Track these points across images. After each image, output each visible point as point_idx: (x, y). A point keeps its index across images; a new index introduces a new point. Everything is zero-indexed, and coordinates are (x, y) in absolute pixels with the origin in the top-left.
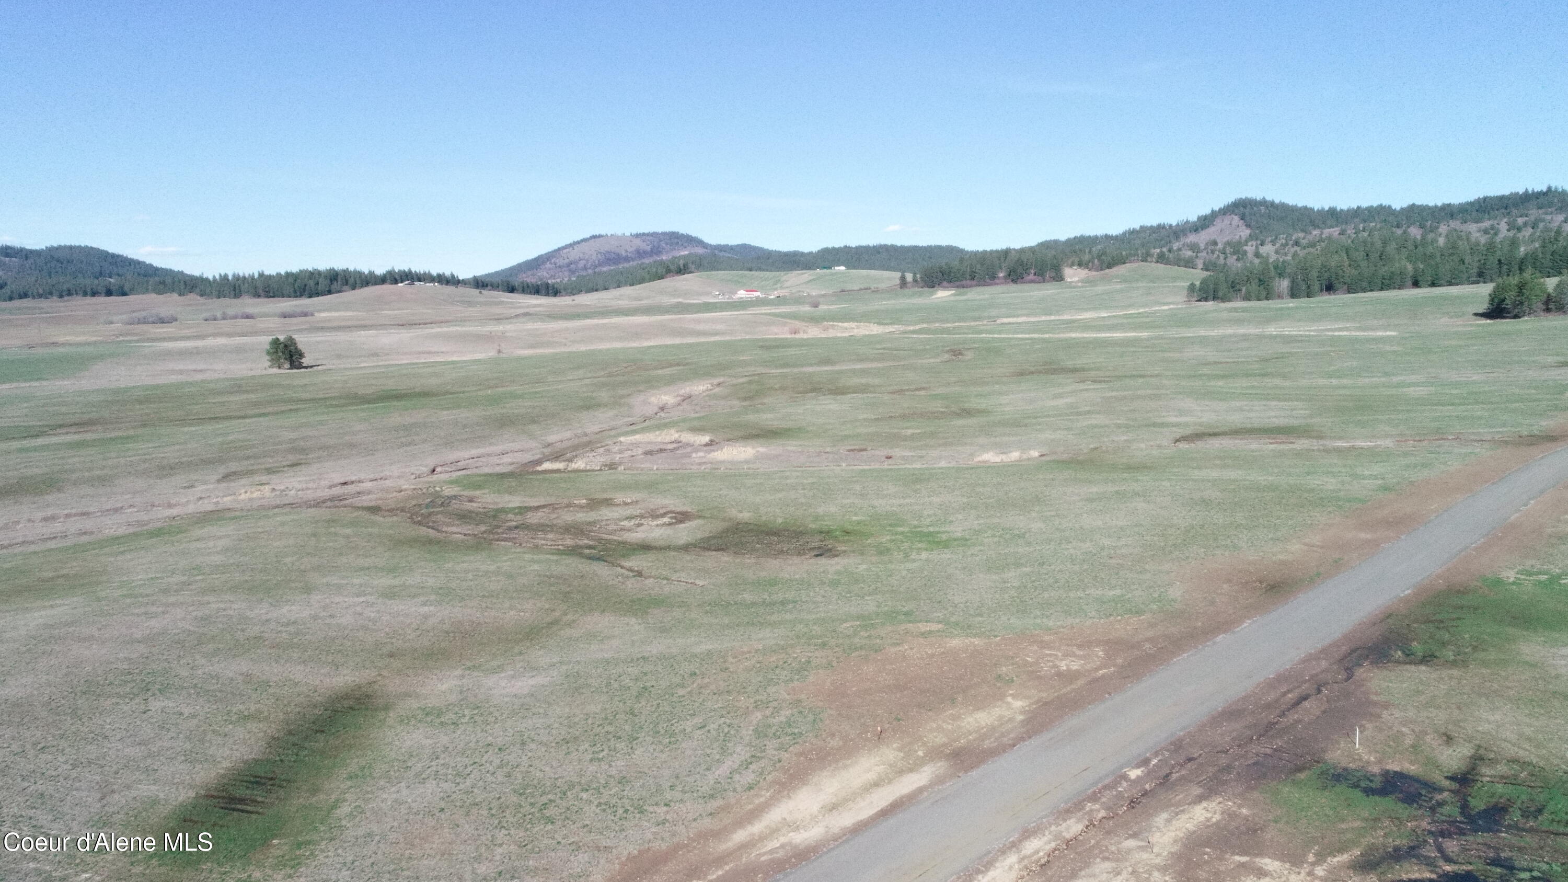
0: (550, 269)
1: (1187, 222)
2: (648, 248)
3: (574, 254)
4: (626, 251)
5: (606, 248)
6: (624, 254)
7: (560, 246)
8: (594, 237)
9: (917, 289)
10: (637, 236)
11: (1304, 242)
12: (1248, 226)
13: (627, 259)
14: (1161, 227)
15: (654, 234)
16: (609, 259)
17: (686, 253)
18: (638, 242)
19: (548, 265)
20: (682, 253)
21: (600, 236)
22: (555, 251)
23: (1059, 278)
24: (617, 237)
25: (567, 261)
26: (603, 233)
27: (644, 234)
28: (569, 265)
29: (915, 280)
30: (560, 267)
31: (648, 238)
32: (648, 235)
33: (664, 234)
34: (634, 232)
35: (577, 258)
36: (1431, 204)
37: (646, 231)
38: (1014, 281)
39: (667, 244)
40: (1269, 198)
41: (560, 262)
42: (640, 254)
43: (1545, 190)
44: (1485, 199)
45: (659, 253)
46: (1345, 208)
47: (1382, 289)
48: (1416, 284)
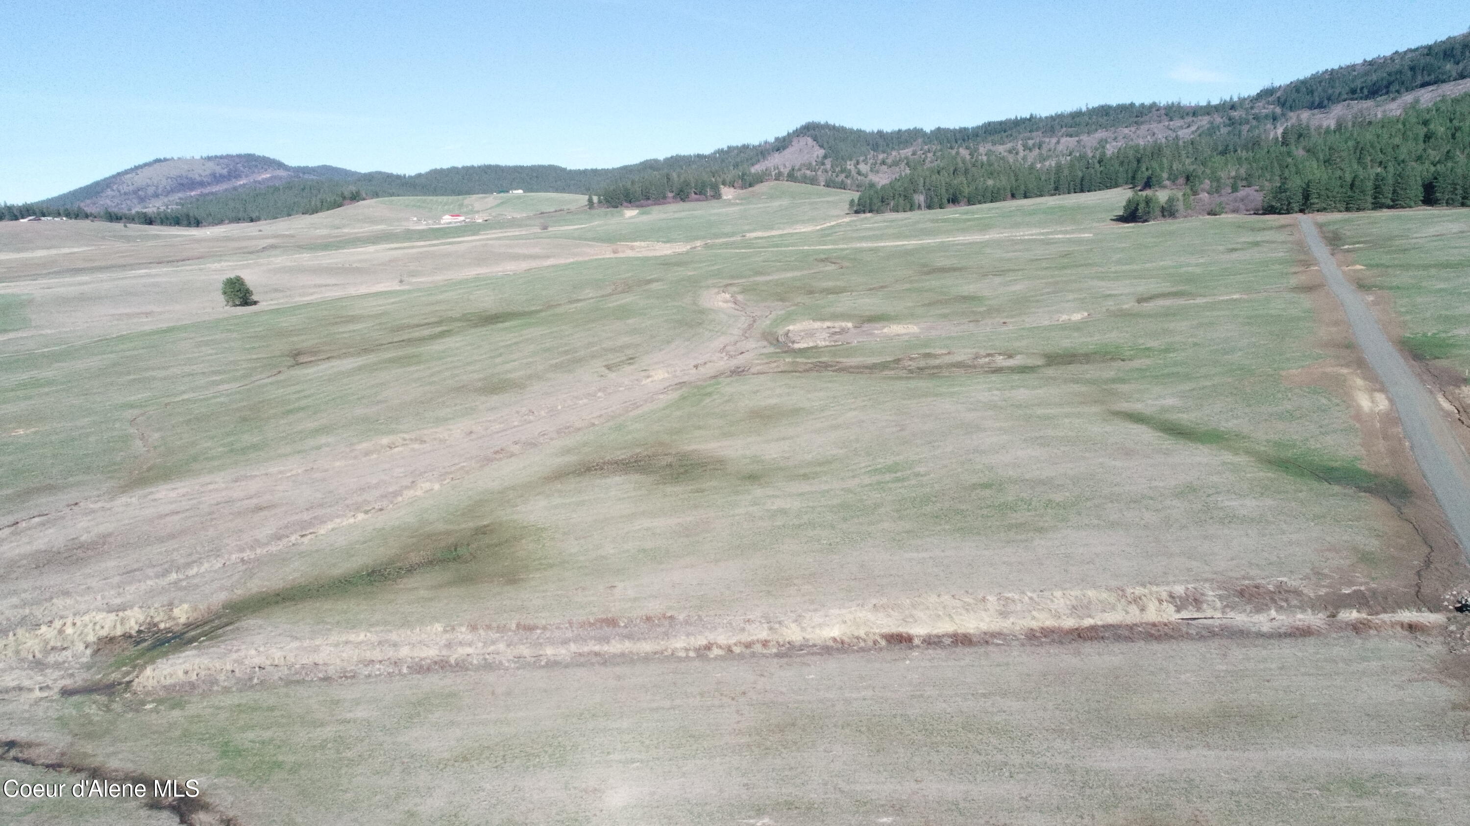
0: (113, 197)
1: (766, 143)
2: (225, 172)
3: (140, 179)
4: (200, 176)
5: (174, 173)
6: (198, 179)
7: (120, 171)
8: (158, 161)
9: (603, 210)
10: (209, 158)
11: (889, 161)
12: (821, 146)
13: (202, 184)
14: (745, 147)
15: (228, 157)
16: (182, 185)
17: (268, 176)
18: (211, 165)
19: (109, 192)
20: (264, 176)
21: (165, 160)
22: (114, 177)
23: (717, 196)
24: (186, 160)
25: (131, 188)
26: (168, 157)
27: (216, 157)
28: (135, 192)
29: (600, 202)
30: (125, 194)
31: (221, 161)
32: (221, 157)
33: (239, 156)
34: (205, 155)
35: (144, 184)
36: (952, 128)
37: (219, 154)
38: (683, 200)
39: (244, 167)
40: (831, 122)
41: (124, 188)
42: (217, 179)
43: (1028, 117)
44: (989, 123)
45: (238, 177)
46: (889, 131)
47: (992, 201)
48: (1013, 196)
